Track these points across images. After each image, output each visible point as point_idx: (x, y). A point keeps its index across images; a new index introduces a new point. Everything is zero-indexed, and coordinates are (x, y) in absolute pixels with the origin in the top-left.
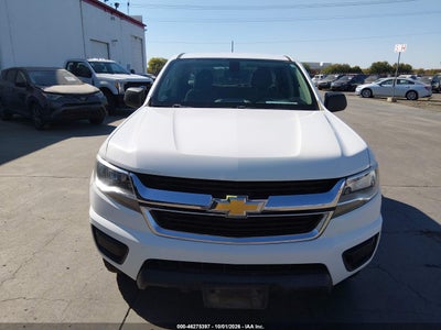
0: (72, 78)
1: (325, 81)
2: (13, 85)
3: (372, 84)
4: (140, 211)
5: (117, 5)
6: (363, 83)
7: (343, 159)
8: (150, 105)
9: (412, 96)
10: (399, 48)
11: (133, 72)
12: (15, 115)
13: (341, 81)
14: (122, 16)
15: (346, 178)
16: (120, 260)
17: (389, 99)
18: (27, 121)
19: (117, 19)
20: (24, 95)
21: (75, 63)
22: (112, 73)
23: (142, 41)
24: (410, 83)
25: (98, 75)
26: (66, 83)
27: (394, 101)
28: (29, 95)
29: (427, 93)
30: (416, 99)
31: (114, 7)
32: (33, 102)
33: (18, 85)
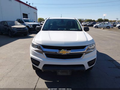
0: (19, 24)
1: (85, 24)
2: (3, 26)
3: (98, 25)
4: (43, 54)
5: (30, 4)
6: (95, 24)
7: (87, 41)
8: (42, 30)
9: (108, 27)
10: (104, 15)
11: (35, 22)
12: (4, 34)
13: (90, 24)
14: (31, 7)
15: (88, 45)
16: (38, 65)
17: (102, 28)
18: (7, 35)
19: (30, 7)
20: (7, 28)
21: (19, 20)
22: (29, 22)
23: (36, 13)
24: (108, 24)
25: (25, 23)
26: (17, 25)
27: (103, 29)
28: (8, 28)
29: (112, 27)
30: (109, 28)
31: (29, 4)
32: (9, 30)
33: (5, 25)
